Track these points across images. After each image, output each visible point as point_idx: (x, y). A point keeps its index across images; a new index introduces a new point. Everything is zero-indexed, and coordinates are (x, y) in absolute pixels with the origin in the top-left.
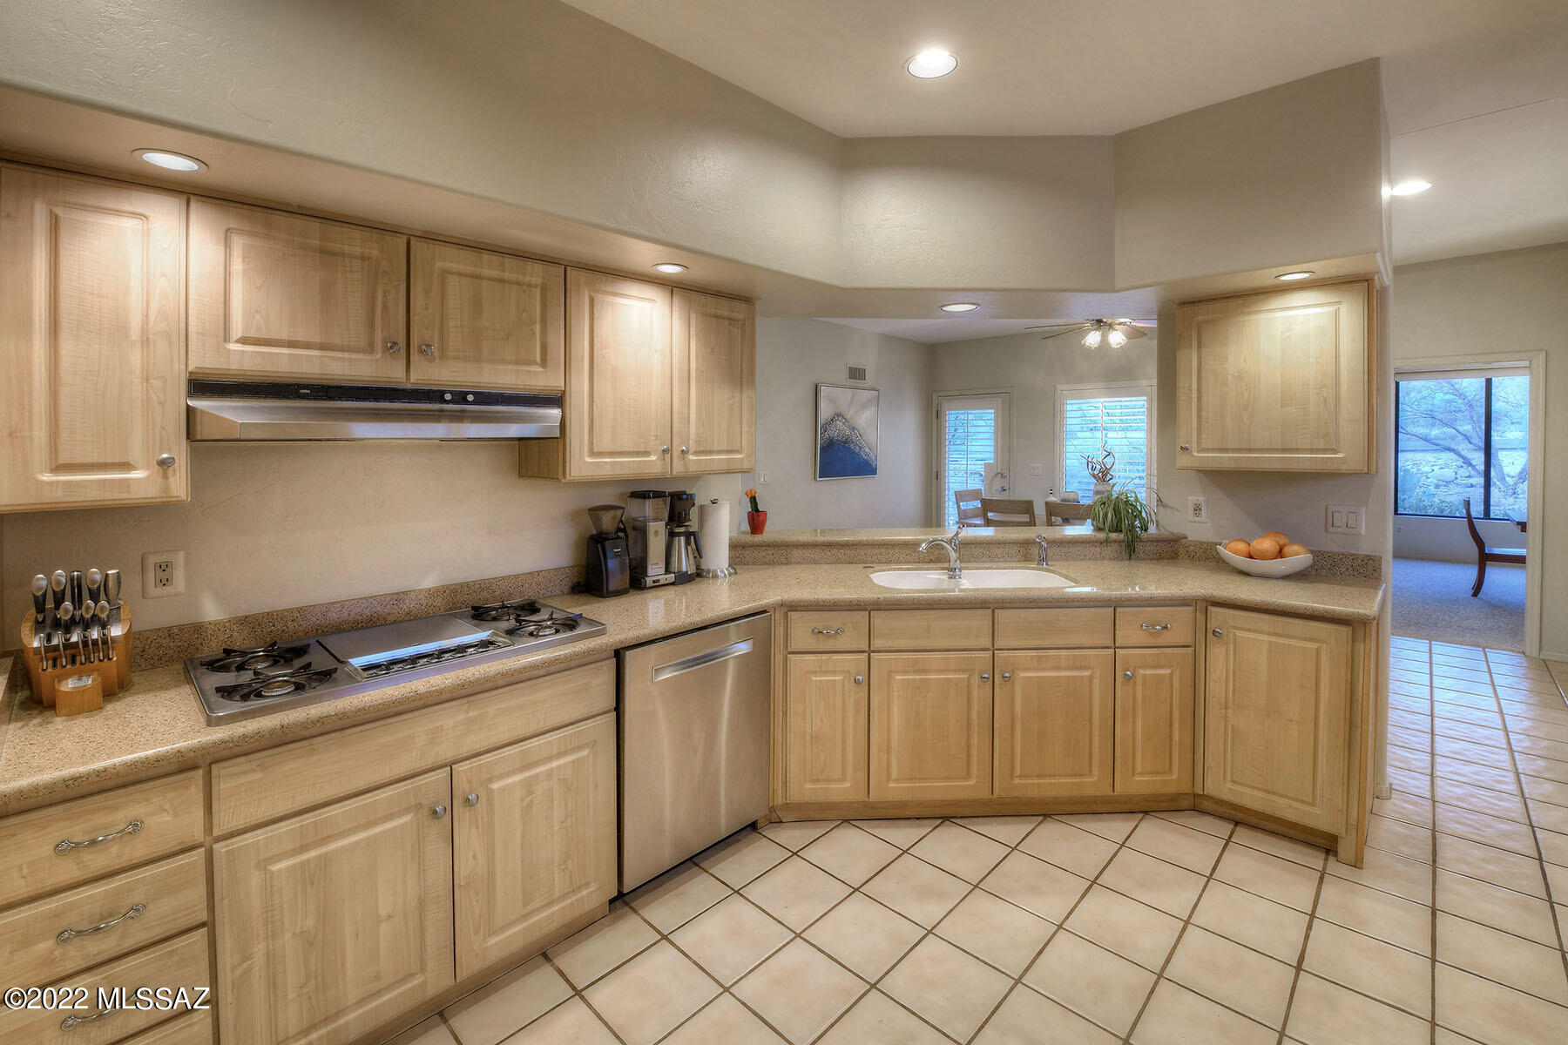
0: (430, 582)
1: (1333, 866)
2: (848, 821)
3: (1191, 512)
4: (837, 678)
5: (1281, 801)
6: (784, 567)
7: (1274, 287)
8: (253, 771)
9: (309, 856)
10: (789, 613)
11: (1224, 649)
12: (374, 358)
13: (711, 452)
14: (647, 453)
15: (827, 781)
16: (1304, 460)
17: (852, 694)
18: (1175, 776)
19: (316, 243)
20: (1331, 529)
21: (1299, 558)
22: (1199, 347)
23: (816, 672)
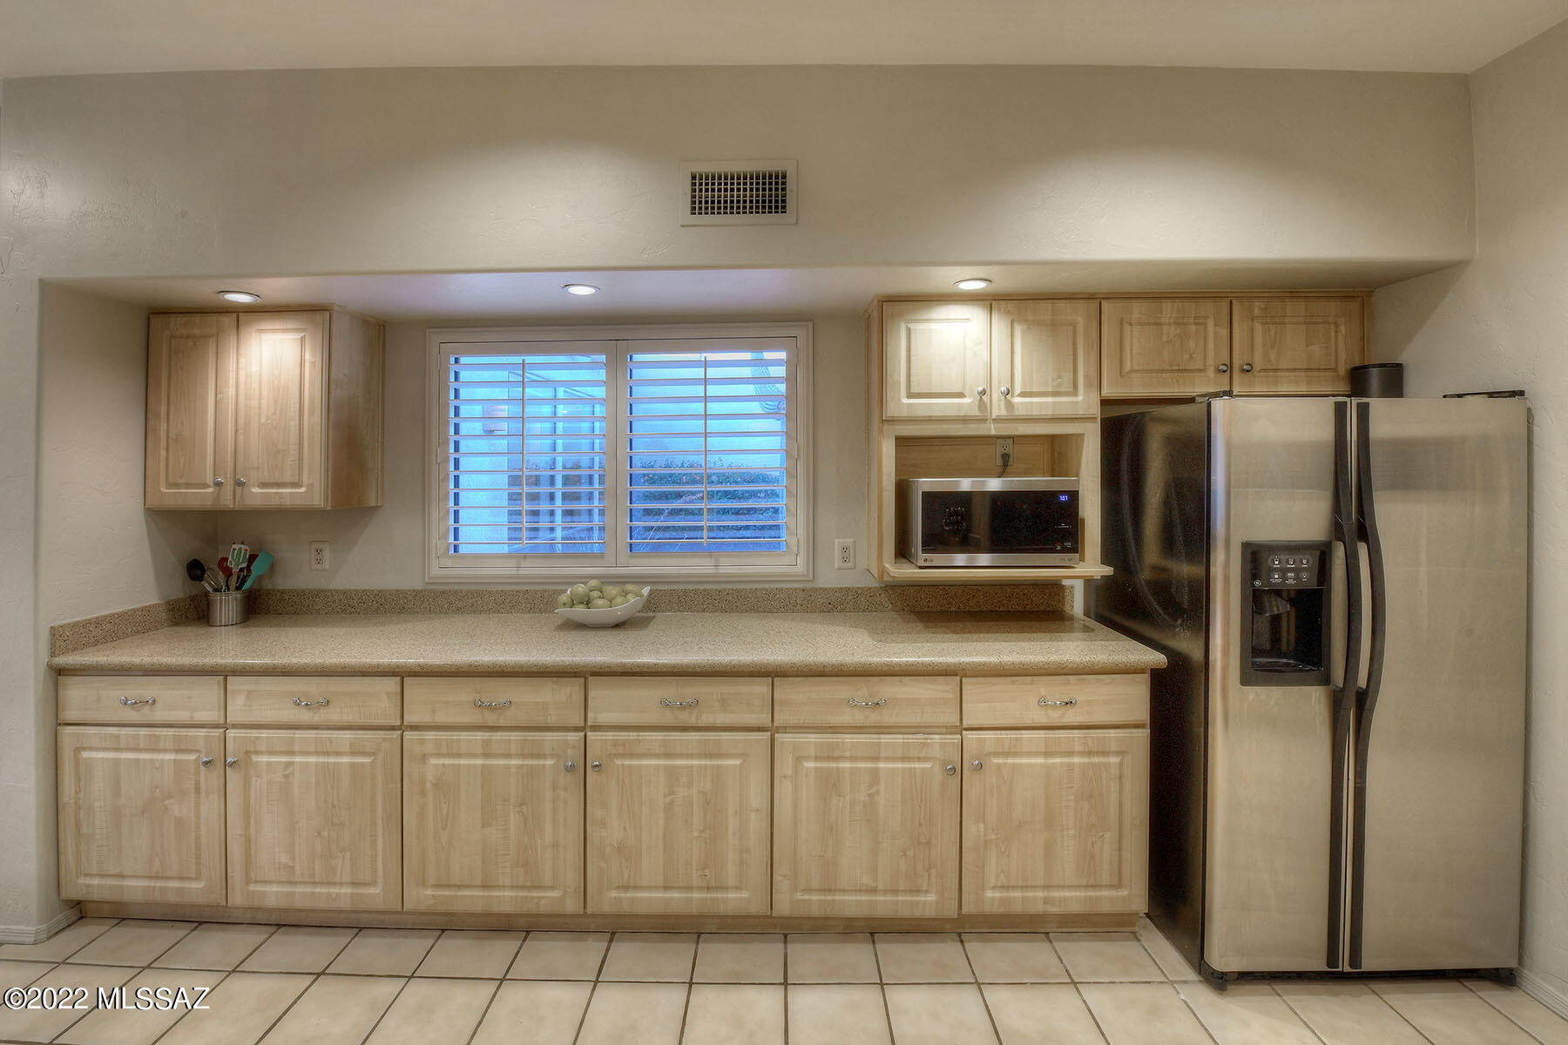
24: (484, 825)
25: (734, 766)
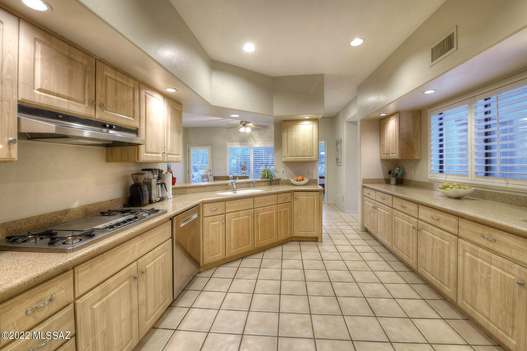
1: (318, 244)
2: (219, 266)
3: (282, 173)
4: (217, 223)
5: (308, 233)
6: (185, 195)
7: (303, 119)
8: (88, 268)
9: (103, 300)
10: (204, 205)
11: (297, 201)
12: (85, 106)
13: (173, 154)
15: (215, 255)
16: (307, 158)
17: (221, 226)
18: (289, 233)
19: (67, 53)
20: (309, 174)
21: (306, 181)
22: (287, 132)
23: (211, 222)
24: (402, 236)
25: (447, 244)
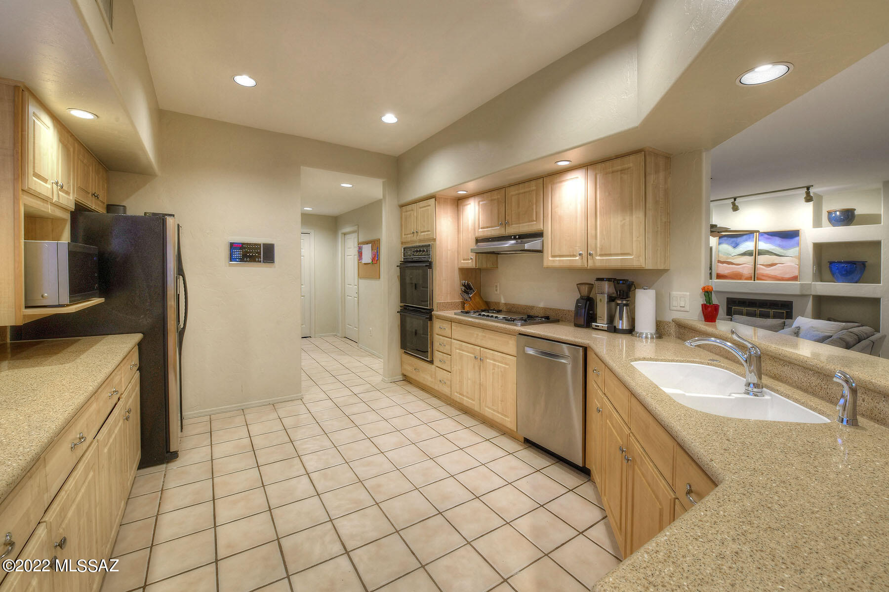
0: (541, 305)
13: (610, 255)
14: (574, 256)
